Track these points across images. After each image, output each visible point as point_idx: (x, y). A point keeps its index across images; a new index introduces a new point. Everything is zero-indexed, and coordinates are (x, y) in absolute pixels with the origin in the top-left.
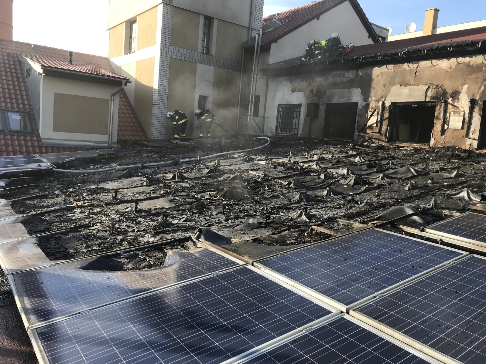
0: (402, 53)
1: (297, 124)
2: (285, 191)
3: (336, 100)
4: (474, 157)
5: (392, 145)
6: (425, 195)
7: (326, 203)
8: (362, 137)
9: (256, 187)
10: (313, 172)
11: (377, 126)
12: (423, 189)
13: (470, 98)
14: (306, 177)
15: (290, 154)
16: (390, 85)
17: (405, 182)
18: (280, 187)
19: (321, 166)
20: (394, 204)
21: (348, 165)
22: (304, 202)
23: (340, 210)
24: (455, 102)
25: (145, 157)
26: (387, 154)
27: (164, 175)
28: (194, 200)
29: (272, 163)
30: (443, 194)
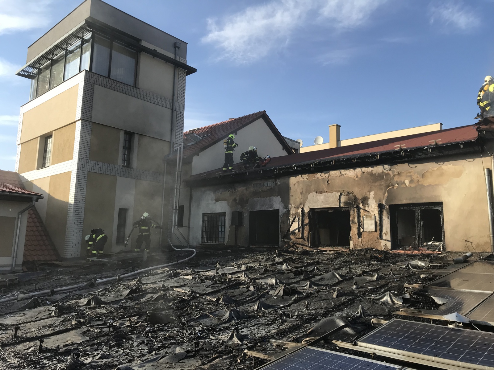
0: (314, 164)
1: (223, 233)
2: (214, 308)
3: (258, 208)
4: (390, 257)
5: (315, 250)
6: (353, 302)
7: (258, 319)
8: (286, 243)
9: (183, 307)
10: (242, 284)
11: (299, 231)
12: (350, 296)
13: (378, 203)
14: (235, 290)
15: (217, 265)
16: (306, 192)
17: (331, 289)
18: (209, 304)
19: (249, 276)
20: (324, 314)
21: (276, 273)
22: (235, 321)
23: (272, 327)
24: (365, 207)
25: (56, 280)
26: (312, 259)
27: (77, 301)
28: (112, 329)
29: (199, 277)
30: (369, 299)
